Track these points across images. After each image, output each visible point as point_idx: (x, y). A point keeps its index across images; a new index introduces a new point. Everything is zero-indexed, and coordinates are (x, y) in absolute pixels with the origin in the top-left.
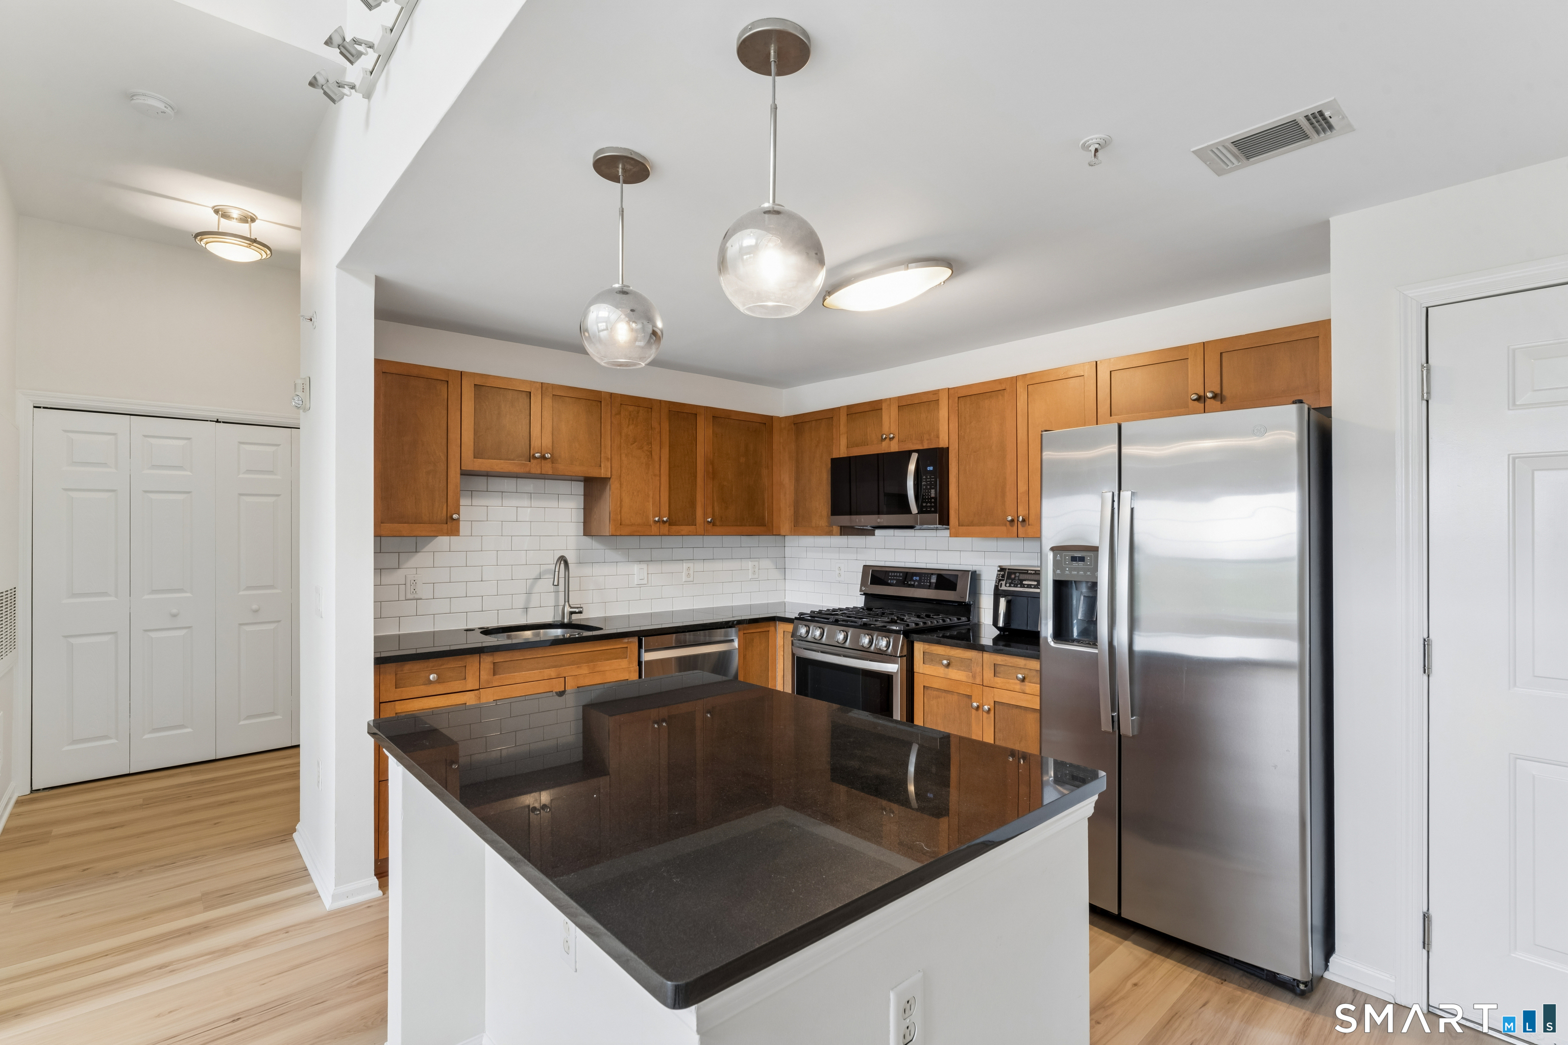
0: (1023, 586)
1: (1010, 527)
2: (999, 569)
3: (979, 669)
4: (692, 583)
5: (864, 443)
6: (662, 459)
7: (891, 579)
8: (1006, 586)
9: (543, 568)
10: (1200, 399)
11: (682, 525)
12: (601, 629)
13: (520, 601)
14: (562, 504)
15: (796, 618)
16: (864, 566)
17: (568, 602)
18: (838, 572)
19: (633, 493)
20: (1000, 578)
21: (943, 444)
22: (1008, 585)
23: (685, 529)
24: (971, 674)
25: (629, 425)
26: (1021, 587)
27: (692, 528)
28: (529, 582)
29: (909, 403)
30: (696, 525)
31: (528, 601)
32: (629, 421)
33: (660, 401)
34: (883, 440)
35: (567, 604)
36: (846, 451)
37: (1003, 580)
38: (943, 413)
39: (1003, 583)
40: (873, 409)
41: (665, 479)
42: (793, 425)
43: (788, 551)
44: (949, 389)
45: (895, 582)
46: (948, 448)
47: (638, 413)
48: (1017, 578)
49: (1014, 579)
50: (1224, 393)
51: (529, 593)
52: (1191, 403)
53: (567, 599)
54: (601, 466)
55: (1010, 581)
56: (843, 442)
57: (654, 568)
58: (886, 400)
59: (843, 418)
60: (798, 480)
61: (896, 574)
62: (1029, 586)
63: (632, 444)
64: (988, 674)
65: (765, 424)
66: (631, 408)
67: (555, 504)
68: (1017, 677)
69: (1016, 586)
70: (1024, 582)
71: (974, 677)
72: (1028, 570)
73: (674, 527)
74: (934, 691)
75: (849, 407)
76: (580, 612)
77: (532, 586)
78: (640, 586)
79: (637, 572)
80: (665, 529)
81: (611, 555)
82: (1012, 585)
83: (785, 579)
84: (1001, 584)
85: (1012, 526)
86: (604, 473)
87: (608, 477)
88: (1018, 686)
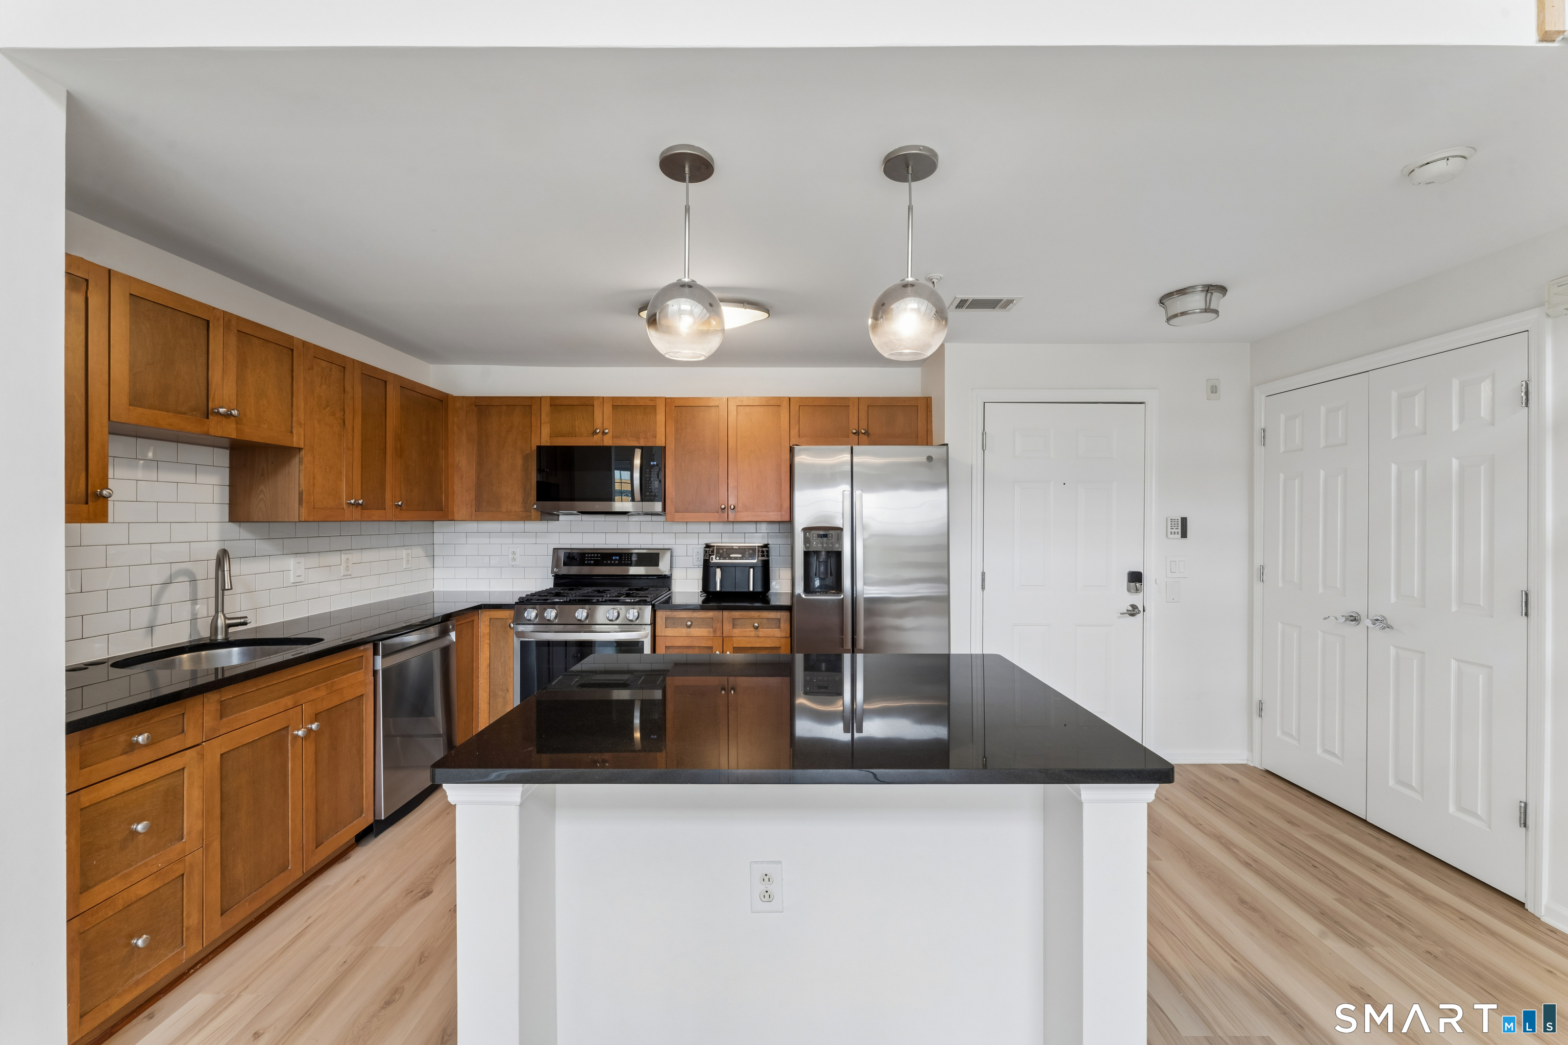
0: (731, 558)
1: (723, 514)
2: (705, 546)
3: (719, 625)
4: (350, 577)
5: (572, 434)
6: (355, 431)
7: (588, 560)
8: (716, 559)
9: (176, 567)
10: (857, 433)
11: (373, 509)
12: (320, 640)
13: (142, 617)
14: (202, 478)
15: (516, 603)
16: (554, 549)
17: (223, 611)
18: (511, 556)
19: (326, 469)
20: (710, 553)
21: (660, 442)
22: (718, 558)
23: (377, 513)
24: (712, 630)
25: (321, 384)
26: (729, 559)
27: (381, 512)
28: (156, 589)
29: (624, 403)
30: (385, 509)
31: (154, 617)
32: (322, 379)
33: (354, 360)
34: (595, 433)
35: (220, 615)
36: (549, 441)
37: (713, 555)
38: (660, 417)
39: (714, 557)
40: (585, 405)
41: (357, 453)
42: (474, 407)
43: (438, 538)
44: (666, 398)
45: (592, 562)
46: (665, 447)
47: (331, 371)
48: (725, 553)
49: (723, 554)
50: (869, 431)
51: (155, 605)
52: (851, 435)
53: (219, 606)
54: (292, 432)
55: (719, 555)
56: (546, 431)
57: (313, 560)
58: (598, 398)
59: (546, 409)
60: (480, 464)
61: (593, 555)
62: (736, 558)
63: (324, 409)
64: (727, 627)
65: (442, 401)
66: (324, 364)
67: (191, 478)
68: (754, 625)
69: (725, 558)
70: (731, 556)
71: (715, 632)
72: (733, 546)
73: (365, 511)
74: (676, 649)
75: (552, 398)
76: (245, 624)
77: (160, 594)
78: (296, 584)
79: (293, 567)
80: (357, 512)
81: (264, 546)
82: (722, 558)
83: (434, 567)
84: (712, 558)
85: (724, 513)
86: (296, 441)
87: (300, 447)
88: (752, 633)
